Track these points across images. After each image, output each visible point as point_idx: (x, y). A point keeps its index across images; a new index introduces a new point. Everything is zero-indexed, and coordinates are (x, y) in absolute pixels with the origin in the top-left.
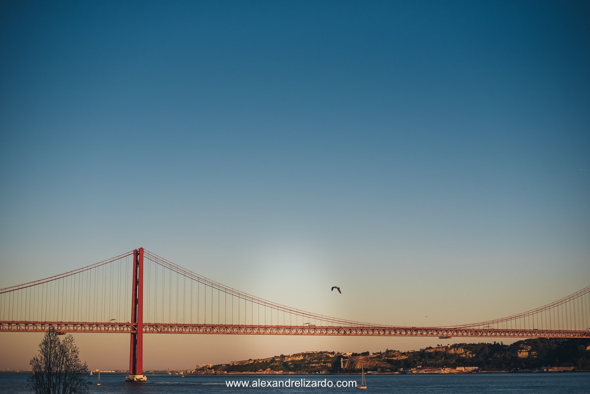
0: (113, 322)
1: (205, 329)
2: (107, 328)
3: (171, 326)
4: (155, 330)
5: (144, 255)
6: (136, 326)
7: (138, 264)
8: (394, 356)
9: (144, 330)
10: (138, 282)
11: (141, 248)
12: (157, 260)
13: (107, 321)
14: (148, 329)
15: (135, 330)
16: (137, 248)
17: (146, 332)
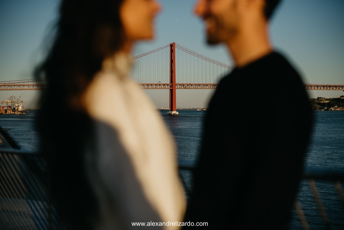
0: (160, 83)
1: (210, 86)
2: (156, 87)
3: (191, 85)
4: (182, 87)
5: (175, 46)
6: (172, 85)
7: (172, 51)
8: (322, 101)
9: (177, 87)
10: (172, 62)
11: (174, 43)
12: (183, 49)
13: (156, 83)
14: (179, 87)
15: (171, 87)
16: (172, 43)
17: (177, 88)
